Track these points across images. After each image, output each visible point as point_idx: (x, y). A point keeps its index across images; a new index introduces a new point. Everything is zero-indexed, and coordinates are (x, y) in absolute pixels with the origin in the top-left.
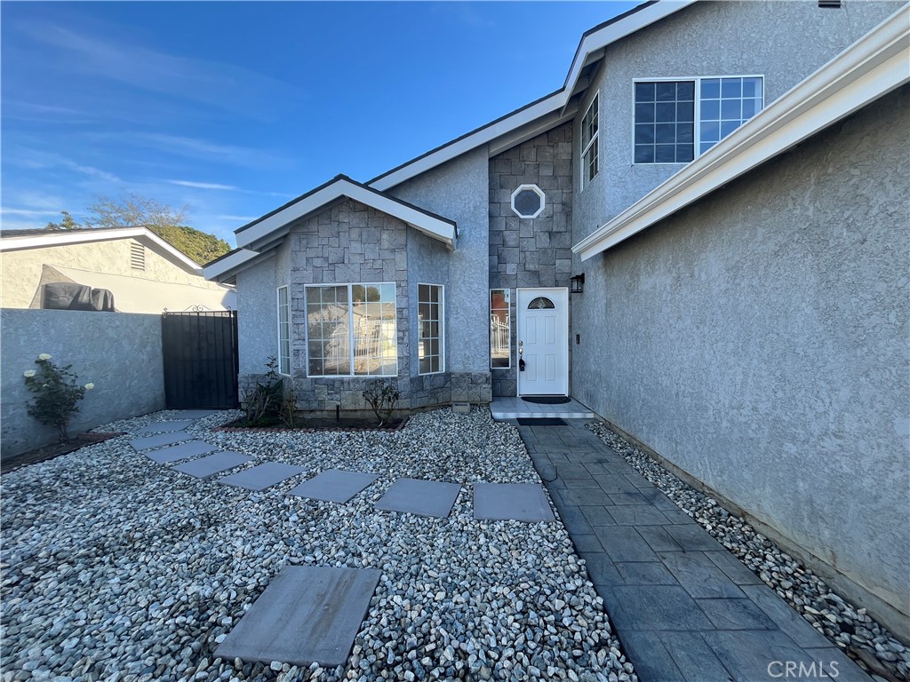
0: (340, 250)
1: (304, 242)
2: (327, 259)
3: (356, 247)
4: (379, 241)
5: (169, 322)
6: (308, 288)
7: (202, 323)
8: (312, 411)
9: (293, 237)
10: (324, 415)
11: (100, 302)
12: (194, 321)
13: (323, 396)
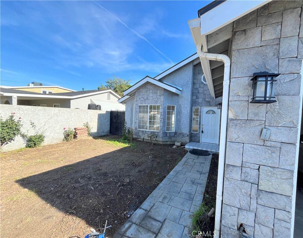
0: (147, 96)
1: (139, 93)
2: (144, 98)
3: (151, 95)
4: (157, 93)
5: (112, 113)
6: (139, 106)
7: (118, 113)
8: (138, 138)
9: (136, 93)
10: (141, 140)
11: (98, 108)
12: (117, 113)
13: (140, 135)
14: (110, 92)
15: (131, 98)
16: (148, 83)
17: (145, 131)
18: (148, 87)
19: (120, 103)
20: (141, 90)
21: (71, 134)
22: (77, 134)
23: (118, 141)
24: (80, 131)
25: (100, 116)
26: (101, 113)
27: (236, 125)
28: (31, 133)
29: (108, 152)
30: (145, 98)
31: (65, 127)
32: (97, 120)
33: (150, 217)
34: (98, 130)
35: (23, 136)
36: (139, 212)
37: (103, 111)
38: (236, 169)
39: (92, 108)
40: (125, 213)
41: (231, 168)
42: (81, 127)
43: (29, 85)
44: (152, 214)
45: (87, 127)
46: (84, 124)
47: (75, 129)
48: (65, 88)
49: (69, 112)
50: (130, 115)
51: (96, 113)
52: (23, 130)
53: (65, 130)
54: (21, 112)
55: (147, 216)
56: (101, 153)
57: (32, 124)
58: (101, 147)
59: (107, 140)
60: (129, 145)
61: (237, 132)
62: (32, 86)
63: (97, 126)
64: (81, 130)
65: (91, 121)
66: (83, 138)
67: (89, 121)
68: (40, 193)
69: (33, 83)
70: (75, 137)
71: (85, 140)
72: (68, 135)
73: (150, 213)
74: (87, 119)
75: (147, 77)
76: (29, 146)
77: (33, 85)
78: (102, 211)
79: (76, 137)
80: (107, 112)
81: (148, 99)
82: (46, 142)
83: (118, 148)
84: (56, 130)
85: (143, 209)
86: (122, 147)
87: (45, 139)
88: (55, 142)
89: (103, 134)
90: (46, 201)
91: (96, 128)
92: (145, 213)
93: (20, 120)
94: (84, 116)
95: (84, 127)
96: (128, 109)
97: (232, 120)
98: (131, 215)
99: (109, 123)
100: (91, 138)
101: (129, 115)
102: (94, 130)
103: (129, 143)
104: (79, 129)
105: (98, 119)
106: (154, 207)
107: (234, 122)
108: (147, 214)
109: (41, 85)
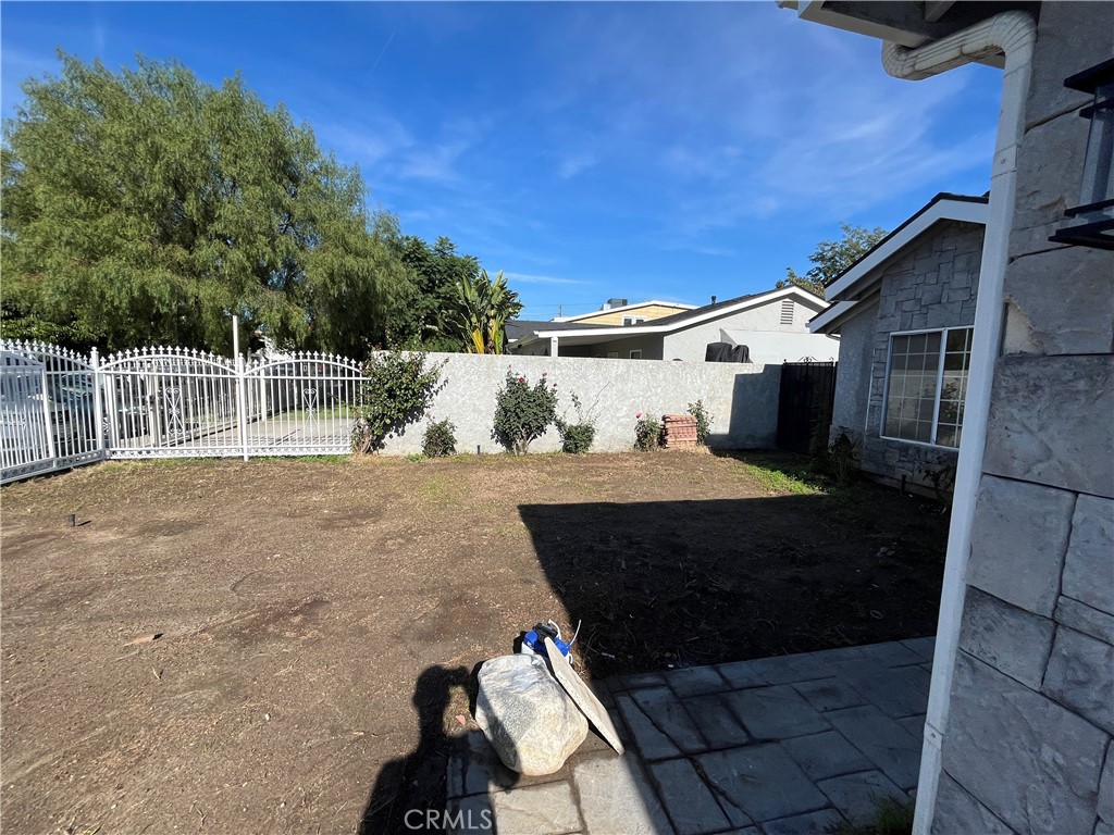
0: (937, 287)
1: (897, 283)
2: (919, 301)
3: (961, 280)
5: (788, 370)
6: (894, 337)
7: (810, 373)
8: (882, 476)
9: (884, 281)
10: (894, 484)
11: (740, 356)
12: (805, 369)
13: (891, 462)
14: (794, 297)
15: (862, 309)
16: (943, 225)
17: (918, 449)
18: (948, 245)
19: (816, 332)
20: (908, 265)
21: (651, 430)
22: (666, 434)
23: (785, 472)
24: (675, 424)
25: (742, 382)
26: (746, 372)
27: (1037, 387)
28: (571, 420)
29: (732, 498)
30: (926, 299)
31: (641, 411)
32: (729, 396)
33: (726, 705)
34: (733, 427)
35: (560, 425)
36: (705, 675)
37: (755, 367)
38: (1012, 621)
39: (718, 358)
40: (668, 655)
41: (991, 609)
42: (682, 414)
43: (602, 309)
44: (740, 702)
45: (697, 416)
46: (690, 405)
47: (664, 419)
48: (673, 305)
49: (651, 371)
50: (857, 378)
51: (730, 371)
52: (558, 412)
53: (640, 418)
54: (558, 372)
55: (721, 696)
56: (711, 496)
57: (575, 398)
58: (720, 481)
59: (751, 462)
60: (820, 493)
61: (1035, 429)
62: (607, 308)
63: (730, 414)
64: (680, 424)
65: (711, 399)
66: (683, 447)
67: (705, 397)
68: (538, 538)
69: (609, 302)
70: (662, 441)
71: (685, 454)
72: (646, 435)
73: (734, 696)
74: (699, 392)
75: (941, 201)
76: (566, 449)
77: (609, 306)
78: (611, 617)
79: (666, 441)
80: (767, 367)
81: (944, 301)
82: (598, 445)
83: (772, 493)
84: (619, 418)
85: (722, 677)
86: (788, 493)
87: (596, 438)
88: (616, 448)
89: (750, 444)
90: (539, 554)
91: (728, 423)
92: (717, 686)
93: (556, 388)
94: (692, 382)
95: (689, 414)
96: (850, 354)
97: (1021, 358)
98: (676, 667)
99: (775, 407)
100: (704, 450)
101: (854, 379)
102: (720, 425)
103: (825, 485)
104: (673, 418)
105: (735, 393)
106: (762, 692)
107: (1023, 369)
108: (724, 692)
109: (625, 303)
